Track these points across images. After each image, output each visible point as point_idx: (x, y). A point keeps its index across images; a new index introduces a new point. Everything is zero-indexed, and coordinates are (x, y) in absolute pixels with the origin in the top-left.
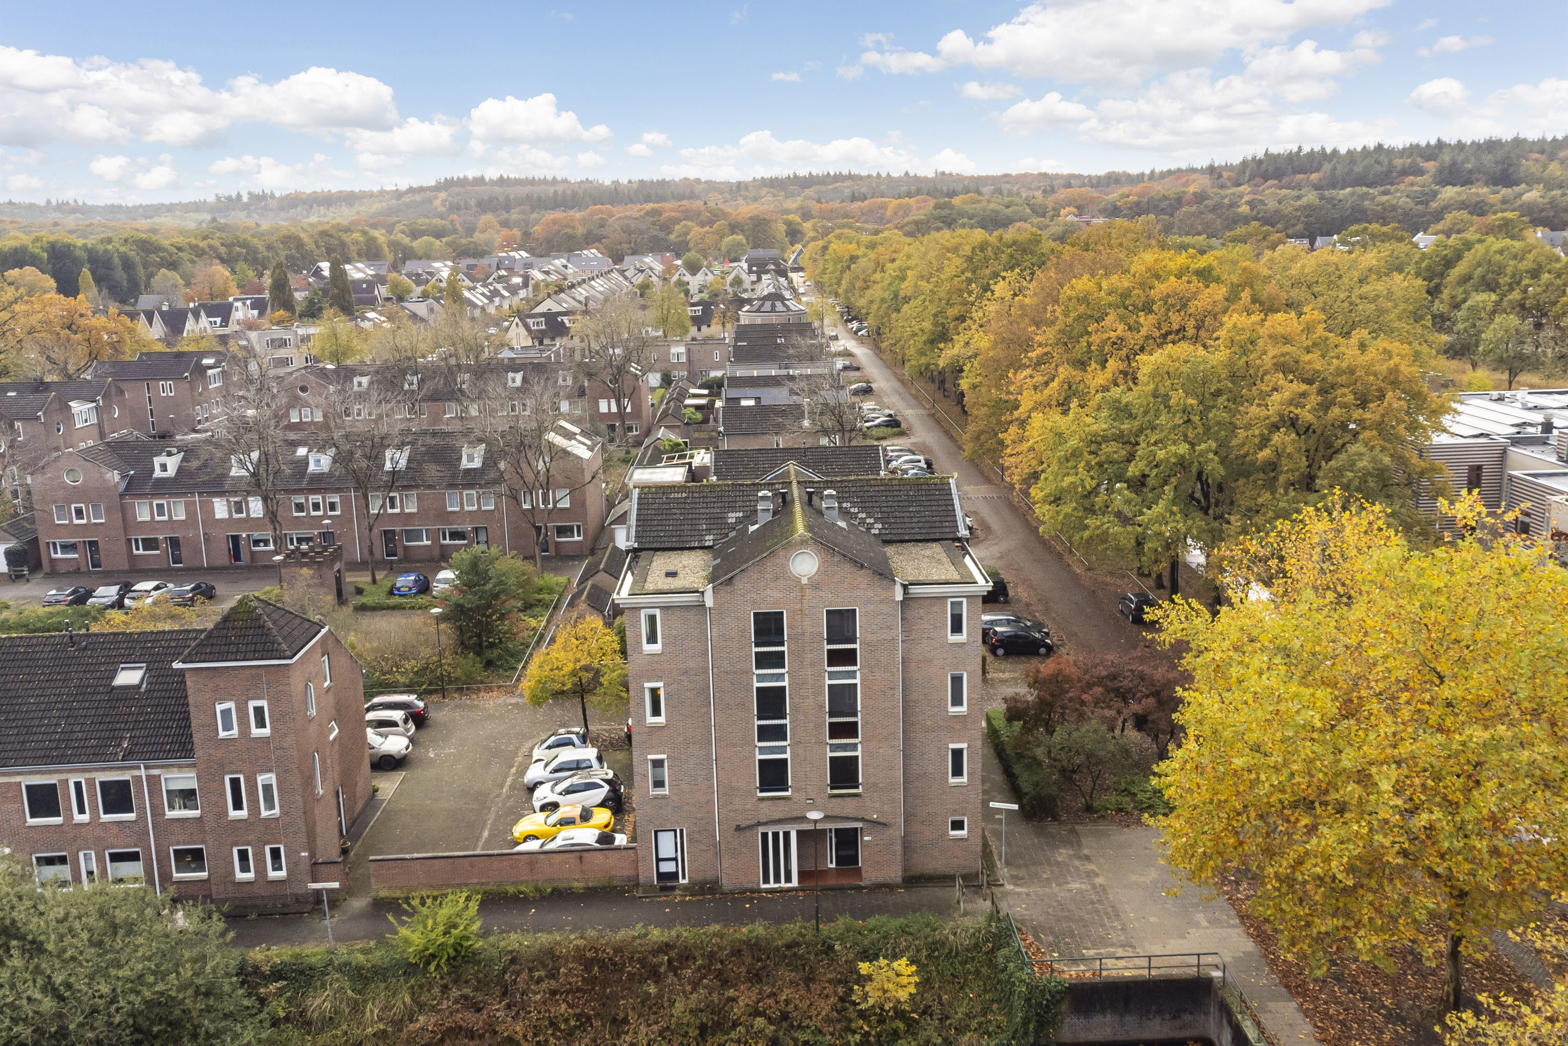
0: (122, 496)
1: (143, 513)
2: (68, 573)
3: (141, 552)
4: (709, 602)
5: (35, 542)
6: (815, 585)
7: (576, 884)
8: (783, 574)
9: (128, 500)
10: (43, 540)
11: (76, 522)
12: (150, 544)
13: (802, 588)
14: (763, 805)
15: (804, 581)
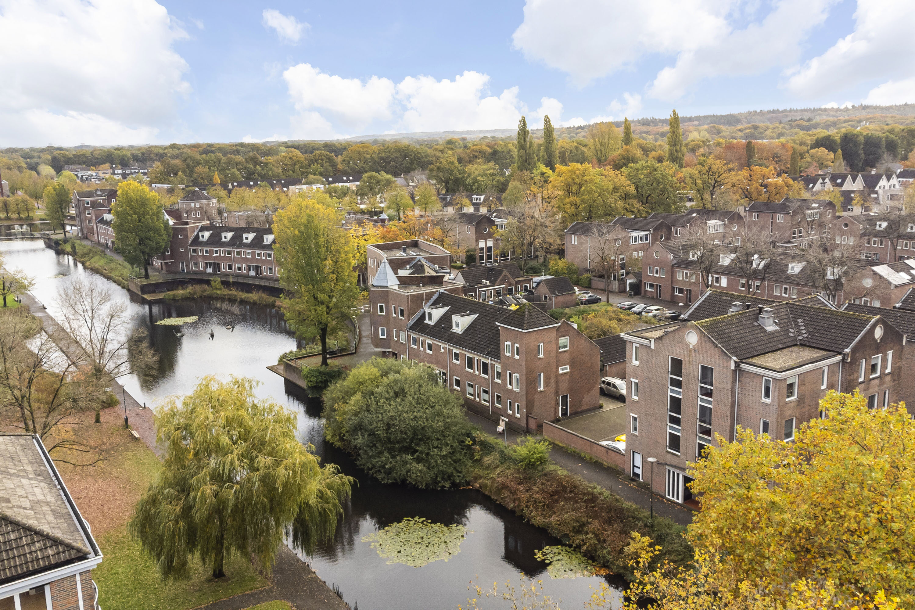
0: (673, 266)
1: (680, 276)
2: (649, 297)
3: (677, 294)
4: (653, 347)
5: (640, 281)
6: (696, 350)
7: (605, 463)
8: (682, 341)
9: (675, 269)
10: (644, 281)
11: (655, 275)
12: (681, 291)
13: (690, 350)
14: (669, 455)
15: (691, 347)
